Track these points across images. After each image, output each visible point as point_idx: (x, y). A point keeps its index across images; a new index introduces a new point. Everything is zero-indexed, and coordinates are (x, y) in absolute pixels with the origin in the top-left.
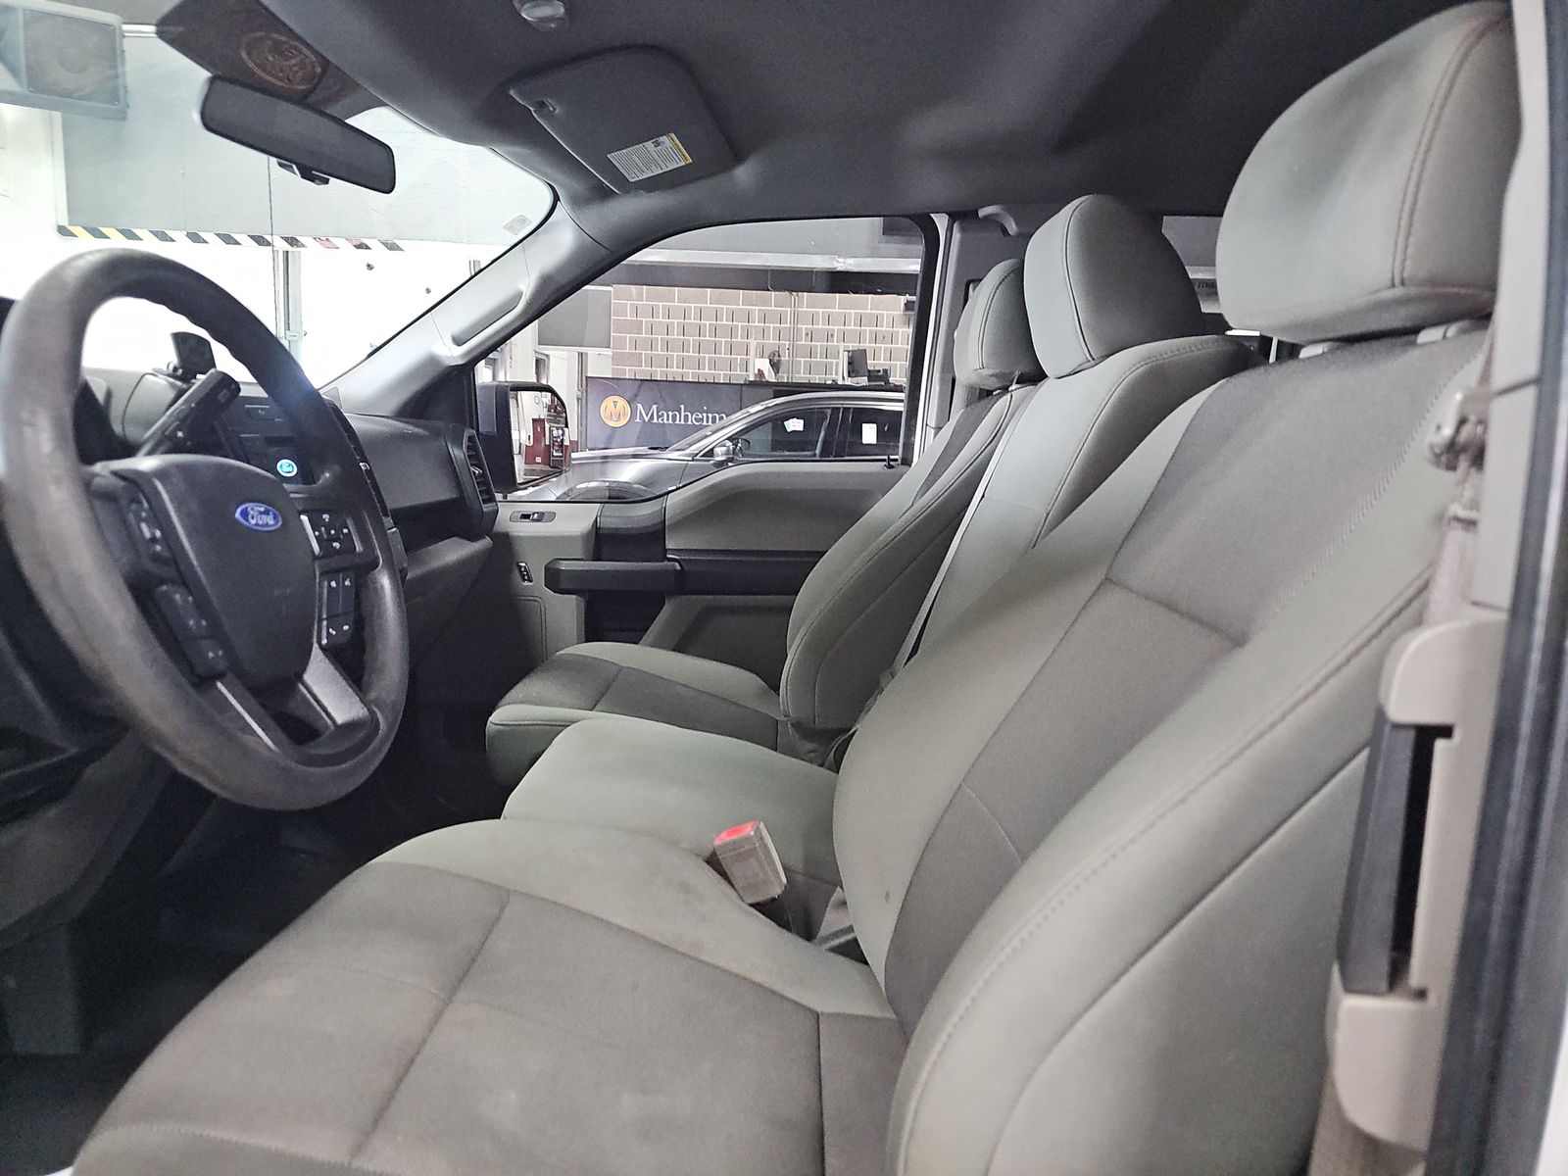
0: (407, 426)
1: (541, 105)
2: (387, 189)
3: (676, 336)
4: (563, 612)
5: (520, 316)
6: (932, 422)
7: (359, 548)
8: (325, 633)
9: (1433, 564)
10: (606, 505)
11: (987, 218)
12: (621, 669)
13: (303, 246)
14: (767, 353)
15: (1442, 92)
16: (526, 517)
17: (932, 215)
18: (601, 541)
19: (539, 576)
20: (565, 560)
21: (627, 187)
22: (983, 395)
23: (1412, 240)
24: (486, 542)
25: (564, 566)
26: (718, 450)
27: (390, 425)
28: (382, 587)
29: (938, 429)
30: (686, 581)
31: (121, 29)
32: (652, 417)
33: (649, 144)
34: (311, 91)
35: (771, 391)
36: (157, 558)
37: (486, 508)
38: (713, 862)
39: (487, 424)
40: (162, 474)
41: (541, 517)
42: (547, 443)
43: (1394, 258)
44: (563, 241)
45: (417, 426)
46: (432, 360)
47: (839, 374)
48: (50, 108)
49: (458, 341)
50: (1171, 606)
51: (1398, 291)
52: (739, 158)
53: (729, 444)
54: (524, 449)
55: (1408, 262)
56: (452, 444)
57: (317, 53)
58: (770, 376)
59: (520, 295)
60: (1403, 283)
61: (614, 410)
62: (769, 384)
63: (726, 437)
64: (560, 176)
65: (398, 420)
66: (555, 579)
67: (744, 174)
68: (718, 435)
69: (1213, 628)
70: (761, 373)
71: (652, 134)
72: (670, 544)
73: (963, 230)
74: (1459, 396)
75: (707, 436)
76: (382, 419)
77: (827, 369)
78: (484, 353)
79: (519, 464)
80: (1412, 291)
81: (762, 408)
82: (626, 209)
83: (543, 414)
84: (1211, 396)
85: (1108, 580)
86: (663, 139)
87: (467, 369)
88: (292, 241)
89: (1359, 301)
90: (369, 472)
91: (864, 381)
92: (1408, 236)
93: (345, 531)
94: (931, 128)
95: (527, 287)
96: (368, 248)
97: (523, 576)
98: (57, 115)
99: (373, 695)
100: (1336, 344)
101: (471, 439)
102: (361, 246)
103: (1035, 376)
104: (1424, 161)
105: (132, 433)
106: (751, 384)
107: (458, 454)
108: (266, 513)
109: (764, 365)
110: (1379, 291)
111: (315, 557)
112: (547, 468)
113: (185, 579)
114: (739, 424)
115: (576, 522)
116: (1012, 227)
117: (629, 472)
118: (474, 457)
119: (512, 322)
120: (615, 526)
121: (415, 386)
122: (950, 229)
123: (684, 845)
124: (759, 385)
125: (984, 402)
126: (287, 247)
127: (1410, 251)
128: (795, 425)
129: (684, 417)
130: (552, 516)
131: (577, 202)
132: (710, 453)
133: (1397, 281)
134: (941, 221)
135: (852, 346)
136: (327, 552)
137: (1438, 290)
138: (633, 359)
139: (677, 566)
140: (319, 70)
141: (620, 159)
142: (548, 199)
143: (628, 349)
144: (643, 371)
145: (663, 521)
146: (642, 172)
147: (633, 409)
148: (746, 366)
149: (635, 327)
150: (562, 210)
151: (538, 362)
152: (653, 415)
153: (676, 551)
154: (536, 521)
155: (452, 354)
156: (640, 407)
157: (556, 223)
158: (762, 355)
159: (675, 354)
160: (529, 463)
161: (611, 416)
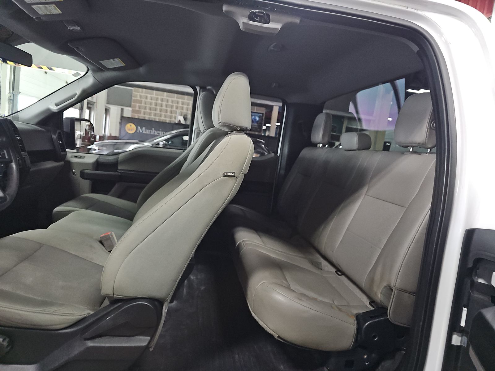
0: (39, 128)
1: (77, 48)
2: (30, 66)
3: (153, 106)
4: (85, 184)
5: (75, 101)
7: (7, 157)
10: (101, 155)
11: (209, 89)
12: (99, 201)
14: (183, 114)
16: (76, 157)
17: (196, 87)
18: (98, 165)
19: (78, 174)
21: (108, 69)
24: (62, 163)
25: (86, 171)
26: (161, 143)
27: (33, 127)
28: (13, 168)
30: (122, 178)
32: (143, 131)
33: (112, 60)
34: (8, 38)
35: (181, 127)
37: (63, 153)
38: (101, 242)
39: (66, 129)
41: (81, 157)
42: (90, 136)
43: (218, 118)
44: (90, 81)
45: (42, 128)
46: (49, 110)
49: (57, 105)
52: (140, 65)
53: (164, 142)
54: (82, 137)
56: (53, 134)
57: (10, 30)
58: (183, 122)
59: (76, 94)
61: (131, 128)
62: (182, 124)
64: (88, 64)
65: (37, 126)
66: (83, 175)
67: (142, 70)
68: (161, 140)
70: (180, 121)
72: (119, 168)
73: (203, 91)
75: (158, 139)
76: (32, 125)
78: (65, 109)
79: (78, 142)
80: (223, 124)
81: (177, 131)
82: (108, 74)
83: (87, 128)
86: (115, 59)
87: (60, 113)
90: (20, 140)
92: (220, 114)
93: (3, 153)
95: (78, 92)
96: (42, 68)
97: (73, 174)
99: (7, 193)
101: (59, 133)
106: (176, 124)
107: (54, 137)
109: (181, 118)
110: (218, 123)
112: (89, 143)
115: (90, 159)
116: (215, 92)
118: (60, 138)
119: (73, 101)
120: (103, 161)
121: (42, 117)
122: (200, 90)
123: (94, 238)
124: (179, 125)
126: (14, 65)
127: (220, 117)
128: (185, 138)
129: (153, 132)
130: (84, 157)
131: (94, 71)
133: (220, 122)
134: (198, 88)
137: (226, 125)
138: (139, 112)
139: (120, 174)
140: (11, 33)
141: (103, 62)
142: (86, 69)
143: (137, 109)
144: (142, 116)
145: (117, 161)
146: (111, 66)
147: (137, 128)
148: (175, 118)
149: (140, 102)
150: (90, 73)
151: (106, 110)
152: (143, 130)
153: (121, 170)
154: (79, 158)
155: (55, 108)
156: (139, 128)
157: (88, 76)
158: (181, 115)
159: (153, 112)
160: (82, 141)
161: (129, 130)
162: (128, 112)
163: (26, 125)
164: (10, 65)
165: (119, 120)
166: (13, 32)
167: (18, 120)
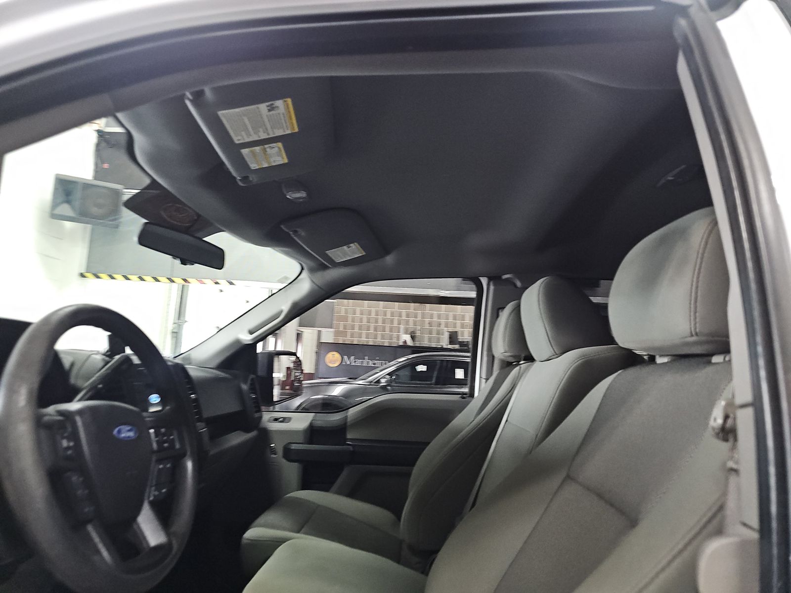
0: (221, 373)
1: (295, 232)
2: (220, 268)
3: (365, 323)
4: (291, 471)
5: (281, 322)
6: (484, 376)
7: (178, 446)
8: (152, 493)
9: (725, 494)
10: (318, 414)
11: (507, 279)
12: (319, 506)
13: (189, 283)
14: (409, 331)
15: (702, 246)
16: (276, 420)
17: (481, 278)
18: (313, 433)
19: (280, 452)
20: (294, 443)
21: (336, 265)
22: (508, 365)
23: (697, 314)
24: (254, 434)
25: (293, 447)
26: (383, 381)
27: (212, 373)
28: (187, 467)
29: (487, 379)
30: (356, 456)
31: (122, 191)
32: (351, 363)
33: (345, 247)
34: (190, 227)
35: (409, 351)
36: (68, 458)
37: (257, 415)
39: (261, 371)
40: (80, 412)
41: (284, 420)
42: (293, 379)
43: (690, 322)
44: (304, 287)
45: (227, 373)
46: (238, 341)
47: (445, 343)
48: (87, 223)
49: (251, 333)
50: (600, 496)
51: (694, 338)
52: (387, 252)
53: (388, 377)
54: (281, 382)
55: (698, 325)
56: (242, 383)
57: (195, 211)
58: (410, 343)
59: (281, 312)
60: (697, 334)
61: (333, 359)
62: (410, 347)
63: (386, 373)
64: (304, 259)
65: (218, 370)
66: (288, 453)
67: (389, 259)
68: (383, 372)
69: (621, 511)
70: (405, 342)
71: (347, 243)
72: (349, 436)
73: (495, 285)
74: (723, 403)
75: (378, 373)
76: (210, 370)
77: (438, 340)
78: (263, 338)
79: (276, 392)
80: (704, 338)
81: (406, 359)
82: (334, 274)
83: (292, 365)
84: (615, 378)
85: (569, 478)
86: (352, 245)
87: (253, 346)
88: (185, 280)
89: (677, 341)
90: (196, 400)
91: (457, 347)
92: (695, 313)
93: (172, 437)
94: (477, 240)
95: (285, 308)
97: (271, 451)
98: (89, 226)
100: (674, 358)
101: (252, 380)
102: (216, 283)
103: (530, 359)
104: (698, 278)
105: (80, 383)
106: (400, 347)
107: (245, 387)
108: (129, 431)
109: (407, 338)
110: (686, 337)
111: (153, 452)
112: (291, 392)
113: (82, 469)
114: (393, 367)
115: (301, 422)
116: (519, 284)
117: (337, 391)
118: (253, 389)
119: (278, 323)
120: (321, 426)
121: (227, 354)
122: (488, 285)
124: (404, 348)
125: (508, 368)
126: (183, 282)
127: (697, 320)
128: (421, 368)
129: (367, 362)
130: (290, 419)
131: (312, 270)
132: (378, 382)
133: (693, 333)
134: (484, 281)
135: (451, 330)
136: (161, 449)
137: (716, 338)
138: (344, 334)
139: (351, 448)
140: (196, 218)
141: (332, 253)
142: (299, 269)
143: (341, 329)
144: (348, 340)
145: (345, 424)
146: (342, 258)
147: (342, 358)
148: (398, 338)
149: (345, 319)
150: (305, 274)
151: (298, 335)
152: (351, 361)
153: (351, 440)
154: (281, 422)
155: (247, 338)
156: (346, 357)
157: (301, 279)
158: (406, 333)
159: (364, 332)
160: (282, 389)
161: (330, 362)
162: (328, 336)
163: (202, 371)
164: (177, 283)
165: (315, 349)
166: (199, 216)
167: (190, 364)
